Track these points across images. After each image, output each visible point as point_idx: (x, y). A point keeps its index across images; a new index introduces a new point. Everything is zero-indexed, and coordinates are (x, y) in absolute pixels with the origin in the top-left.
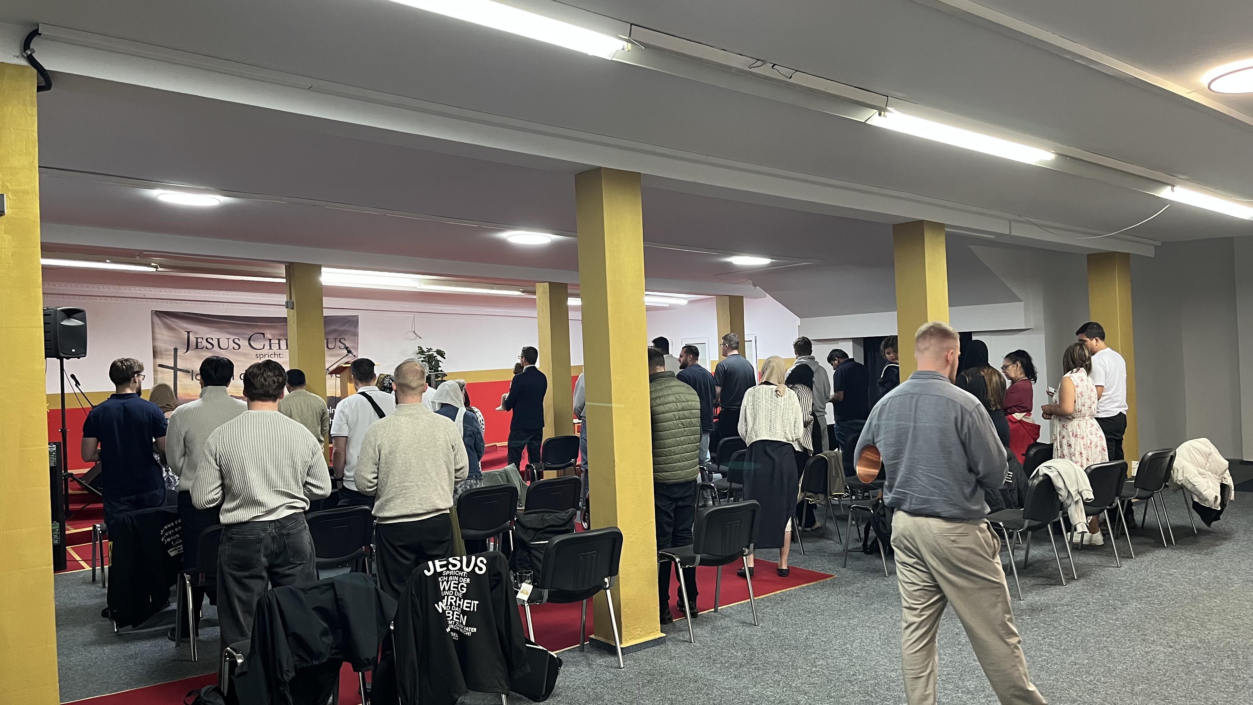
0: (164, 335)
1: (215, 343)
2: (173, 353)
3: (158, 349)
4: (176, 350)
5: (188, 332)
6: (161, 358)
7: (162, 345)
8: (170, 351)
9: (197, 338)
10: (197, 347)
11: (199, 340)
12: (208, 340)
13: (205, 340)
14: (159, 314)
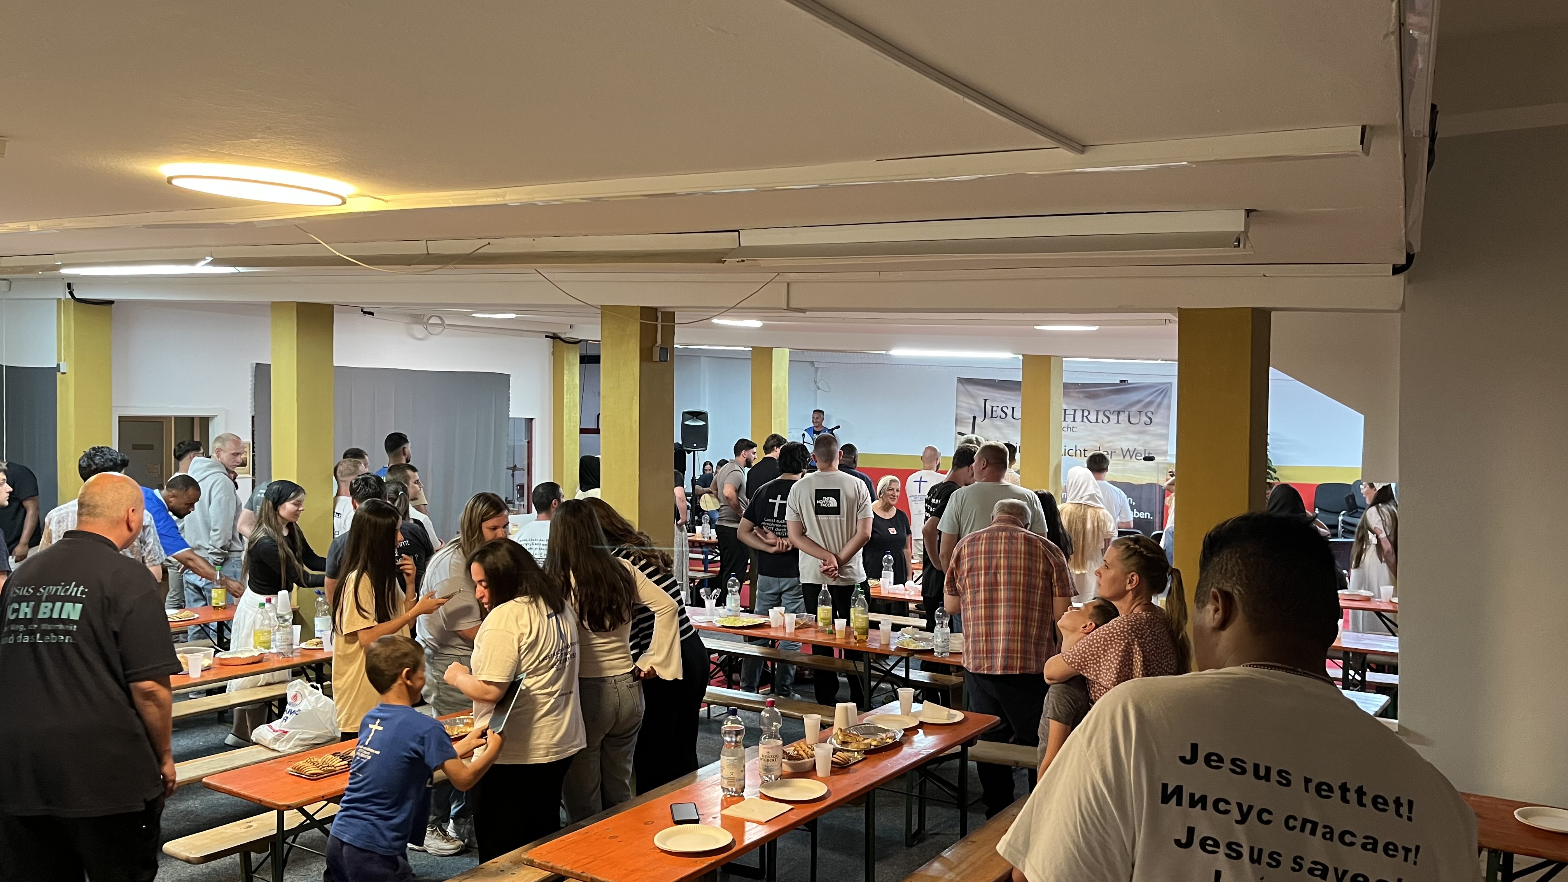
0: (966, 402)
1: (1009, 412)
2: (971, 421)
3: (958, 417)
4: (974, 418)
5: (986, 400)
6: (960, 426)
7: (963, 412)
8: (969, 418)
9: (992, 407)
10: (992, 417)
11: (995, 409)
12: (1004, 409)
13: (1000, 408)
14: (961, 381)
